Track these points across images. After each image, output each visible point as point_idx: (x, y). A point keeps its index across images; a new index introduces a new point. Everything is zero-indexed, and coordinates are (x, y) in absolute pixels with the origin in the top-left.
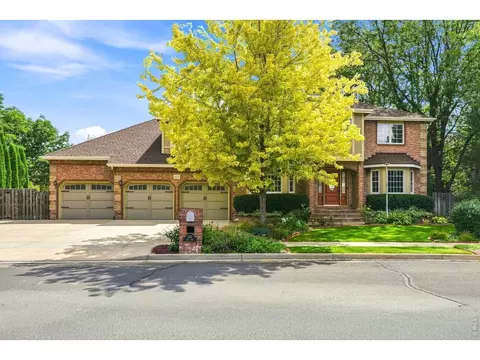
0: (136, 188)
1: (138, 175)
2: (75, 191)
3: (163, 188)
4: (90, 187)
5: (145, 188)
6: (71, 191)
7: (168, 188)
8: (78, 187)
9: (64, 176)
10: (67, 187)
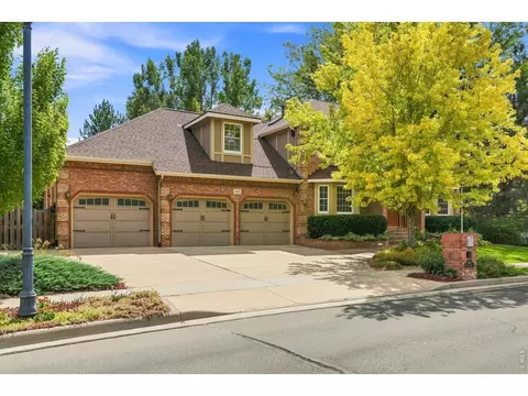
0: (185, 204)
1: (191, 188)
2: (93, 206)
3: (219, 205)
4: (116, 201)
5: (197, 204)
6: (86, 206)
7: (224, 205)
8: (98, 202)
9: (80, 184)
10: (82, 202)
